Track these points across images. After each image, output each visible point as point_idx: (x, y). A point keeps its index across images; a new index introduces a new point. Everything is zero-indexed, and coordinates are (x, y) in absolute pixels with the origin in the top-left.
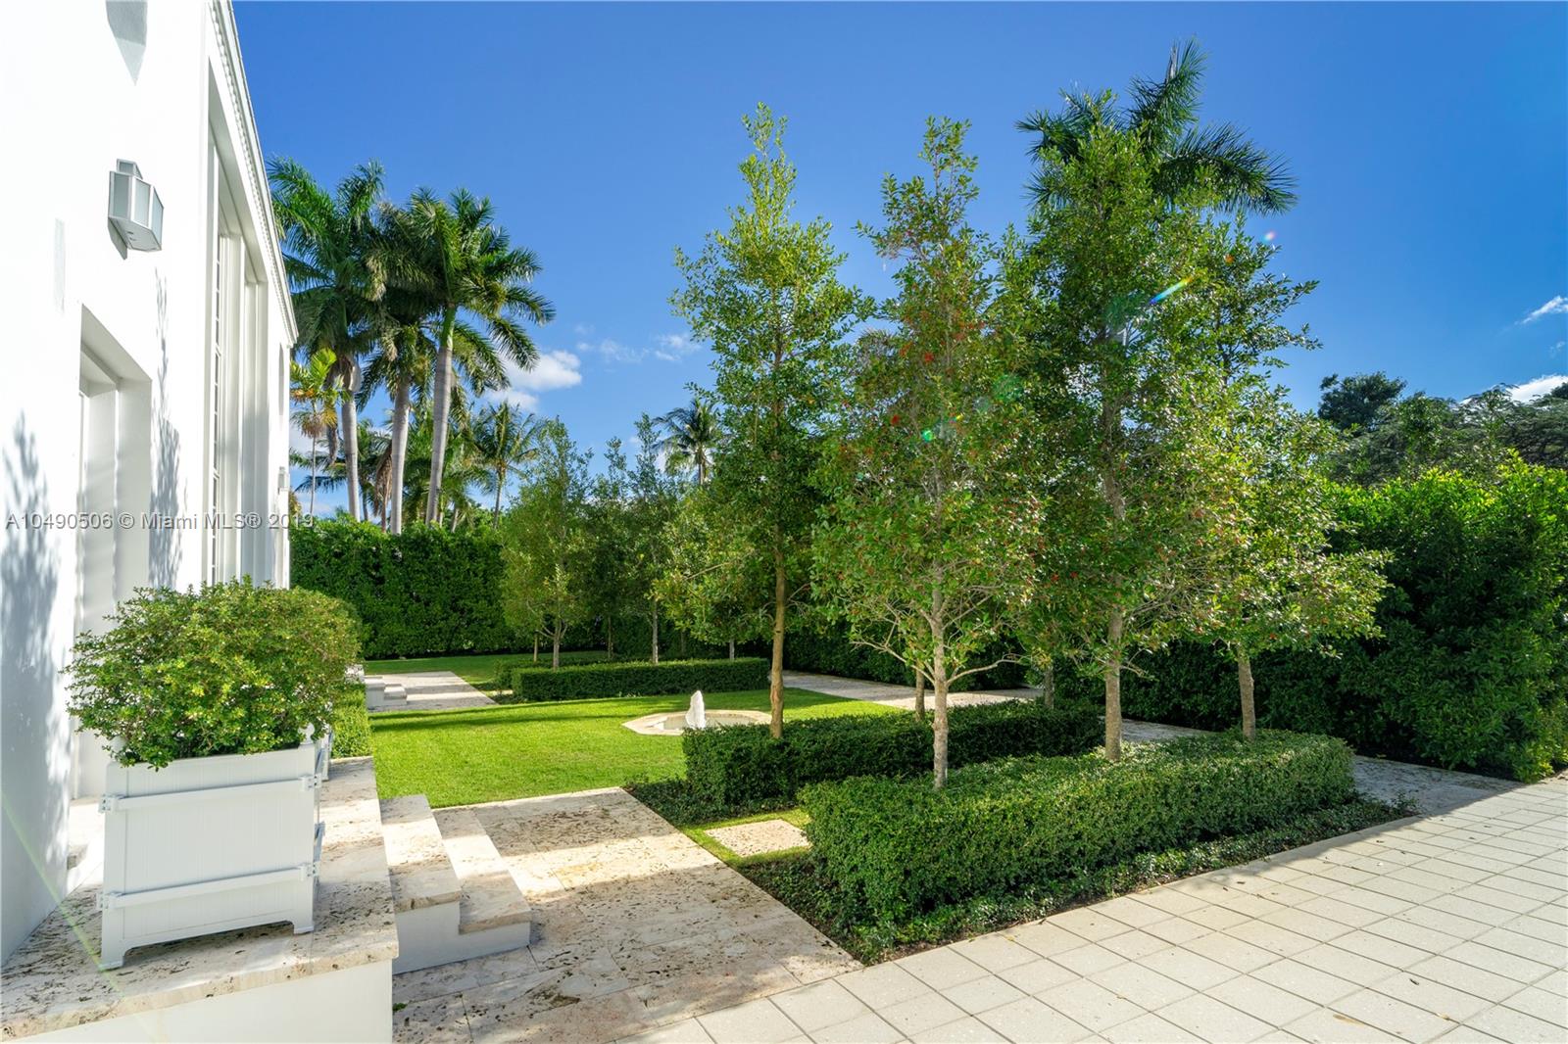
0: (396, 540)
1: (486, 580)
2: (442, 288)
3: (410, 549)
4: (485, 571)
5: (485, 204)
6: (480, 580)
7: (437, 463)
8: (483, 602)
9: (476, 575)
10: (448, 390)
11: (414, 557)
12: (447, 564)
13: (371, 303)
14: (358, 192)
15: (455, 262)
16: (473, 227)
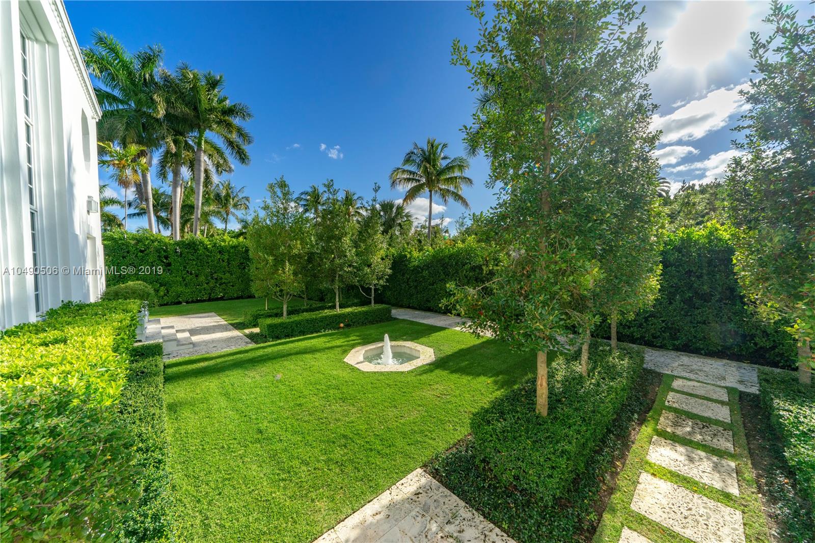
0: (177, 244)
1: (229, 264)
2: (198, 117)
3: (186, 248)
4: (228, 259)
5: (221, 77)
6: (225, 264)
7: (198, 205)
8: (227, 274)
9: (223, 261)
10: (202, 169)
11: (188, 252)
12: (207, 256)
13: (157, 120)
14: (148, 60)
15: (204, 105)
16: (214, 88)
